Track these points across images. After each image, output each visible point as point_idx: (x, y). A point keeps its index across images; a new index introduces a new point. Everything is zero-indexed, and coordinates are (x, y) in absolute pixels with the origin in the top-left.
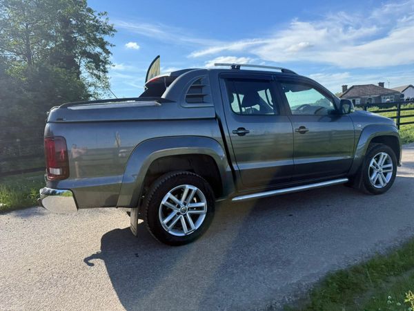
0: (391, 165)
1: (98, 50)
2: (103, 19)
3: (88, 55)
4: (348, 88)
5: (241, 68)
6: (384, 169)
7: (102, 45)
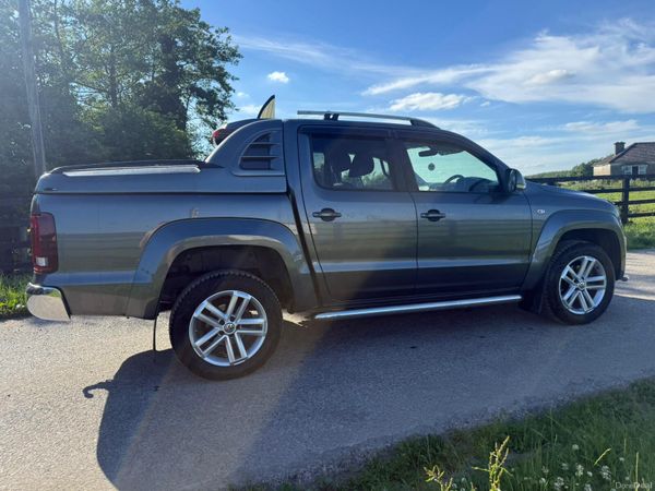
0: (602, 278)
1: (215, 85)
2: (222, 39)
3: (199, 93)
4: (626, 146)
5: (340, 118)
6: (589, 283)
7: (220, 76)
